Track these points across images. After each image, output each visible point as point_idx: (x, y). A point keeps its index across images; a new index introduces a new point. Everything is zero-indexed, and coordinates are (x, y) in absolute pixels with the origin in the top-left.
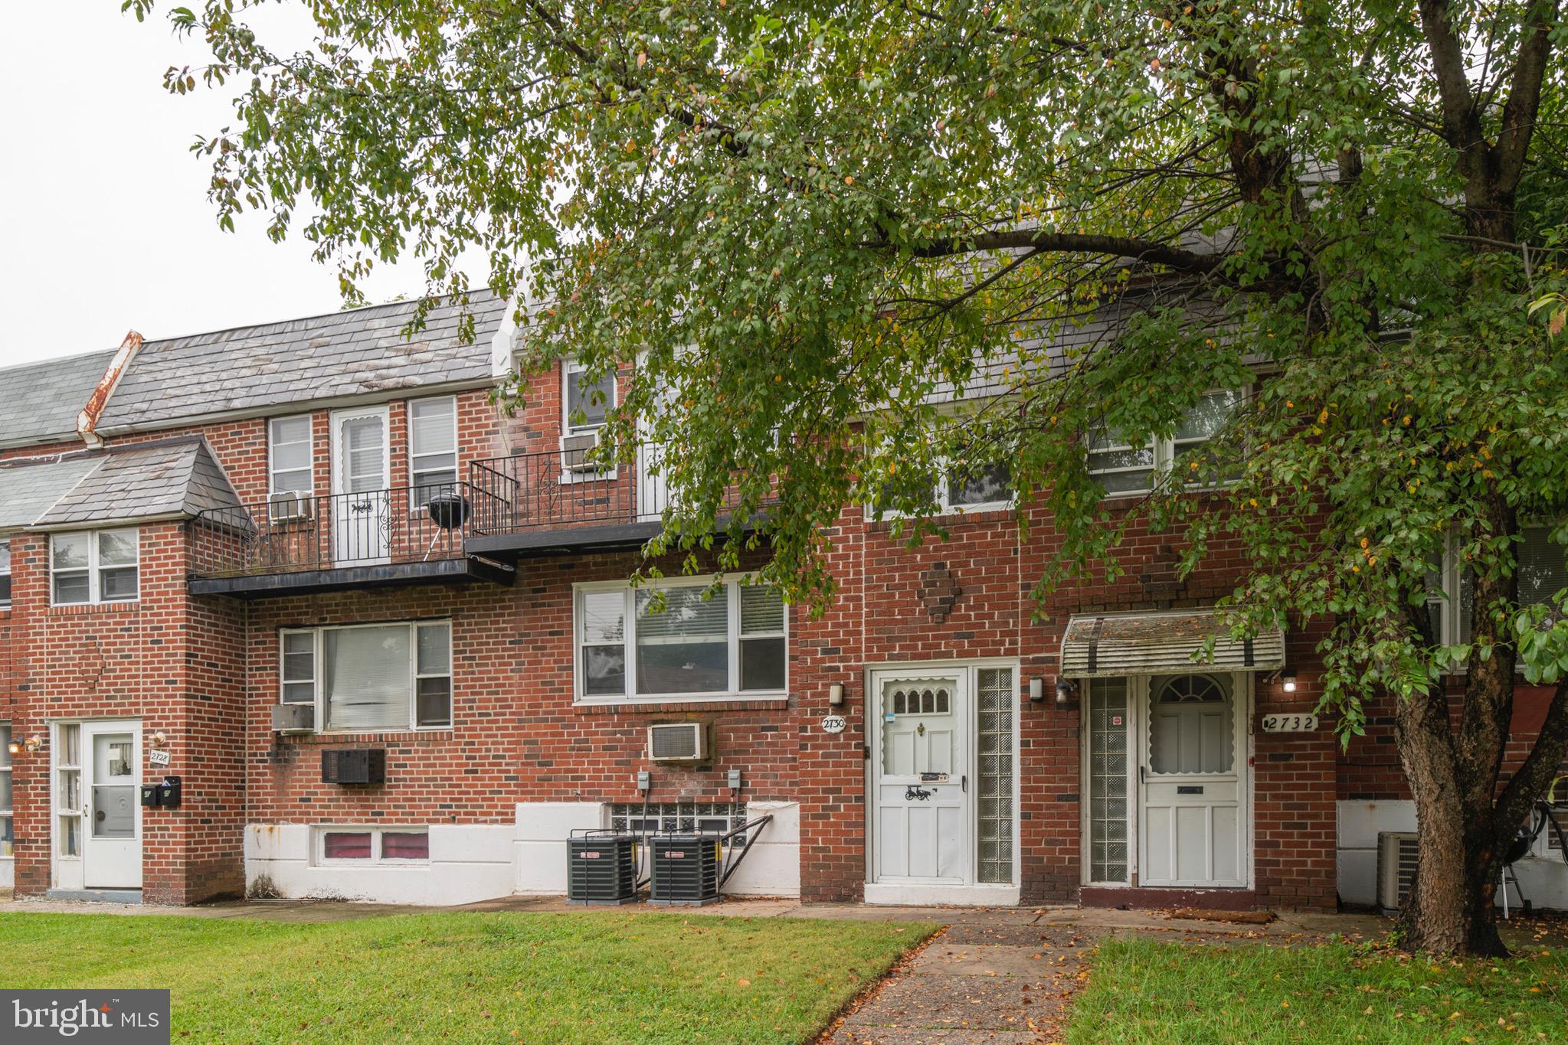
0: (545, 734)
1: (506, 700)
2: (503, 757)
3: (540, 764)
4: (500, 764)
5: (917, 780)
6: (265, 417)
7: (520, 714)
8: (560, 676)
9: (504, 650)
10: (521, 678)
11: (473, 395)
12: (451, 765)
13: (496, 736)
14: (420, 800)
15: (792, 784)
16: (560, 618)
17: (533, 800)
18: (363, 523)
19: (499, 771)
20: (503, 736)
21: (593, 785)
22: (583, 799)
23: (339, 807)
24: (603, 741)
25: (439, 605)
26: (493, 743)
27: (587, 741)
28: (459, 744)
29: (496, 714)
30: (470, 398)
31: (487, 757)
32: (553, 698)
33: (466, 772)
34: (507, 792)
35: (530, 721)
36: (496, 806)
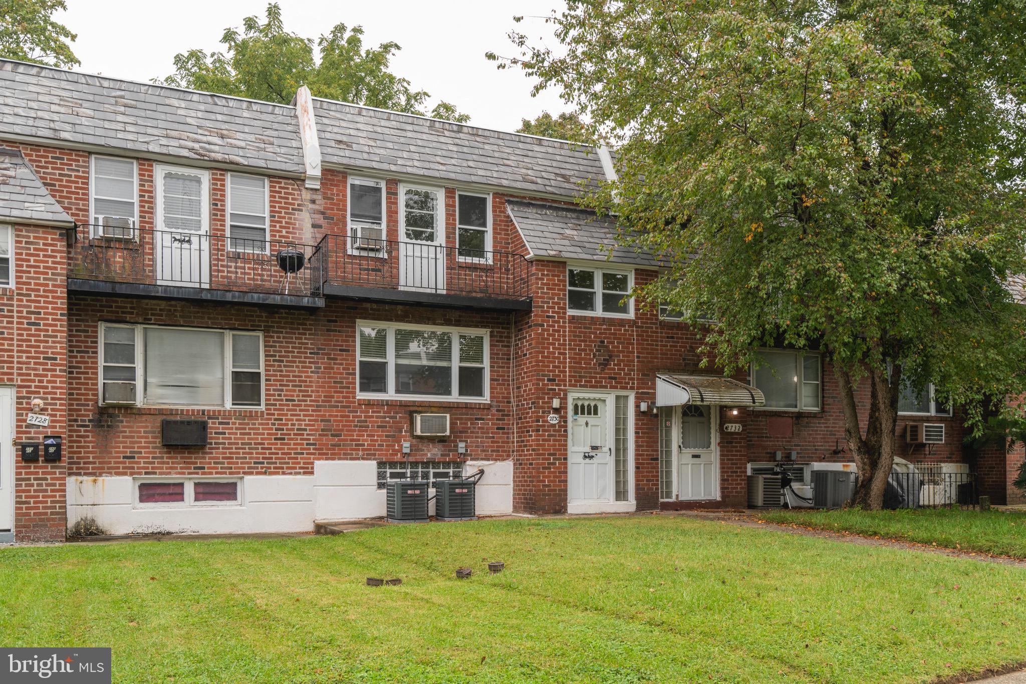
0: (337, 416)
1: (308, 391)
2: (306, 430)
3: (332, 435)
4: (303, 435)
5: (588, 449)
6: (86, 152)
7: (318, 401)
8: (348, 378)
9: (305, 358)
10: (318, 377)
11: (283, 181)
12: (263, 434)
13: (299, 415)
14: (237, 458)
15: (492, 451)
16: (348, 341)
17: (327, 459)
18: (186, 253)
19: (301, 439)
20: (305, 415)
21: (370, 450)
22: (363, 459)
23: (163, 463)
24: (377, 422)
25: (254, 321)
26: (297, 420)
27: (366, 421)
28: (270, 419)
29: (299, 401)
30: (280, 183)
31: (293, 429)
32: (342, 392)
33: (276, 439)
34: (307, 454)
35: (325, 406)
36: (299, 463)
